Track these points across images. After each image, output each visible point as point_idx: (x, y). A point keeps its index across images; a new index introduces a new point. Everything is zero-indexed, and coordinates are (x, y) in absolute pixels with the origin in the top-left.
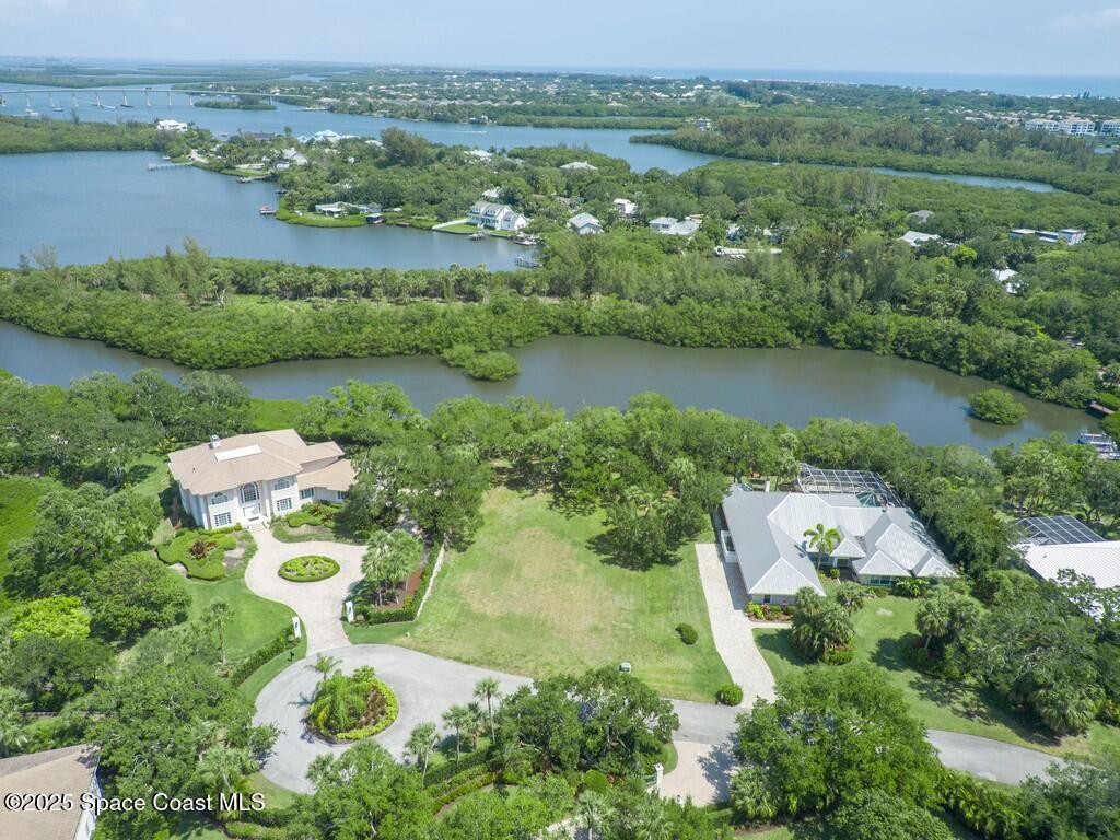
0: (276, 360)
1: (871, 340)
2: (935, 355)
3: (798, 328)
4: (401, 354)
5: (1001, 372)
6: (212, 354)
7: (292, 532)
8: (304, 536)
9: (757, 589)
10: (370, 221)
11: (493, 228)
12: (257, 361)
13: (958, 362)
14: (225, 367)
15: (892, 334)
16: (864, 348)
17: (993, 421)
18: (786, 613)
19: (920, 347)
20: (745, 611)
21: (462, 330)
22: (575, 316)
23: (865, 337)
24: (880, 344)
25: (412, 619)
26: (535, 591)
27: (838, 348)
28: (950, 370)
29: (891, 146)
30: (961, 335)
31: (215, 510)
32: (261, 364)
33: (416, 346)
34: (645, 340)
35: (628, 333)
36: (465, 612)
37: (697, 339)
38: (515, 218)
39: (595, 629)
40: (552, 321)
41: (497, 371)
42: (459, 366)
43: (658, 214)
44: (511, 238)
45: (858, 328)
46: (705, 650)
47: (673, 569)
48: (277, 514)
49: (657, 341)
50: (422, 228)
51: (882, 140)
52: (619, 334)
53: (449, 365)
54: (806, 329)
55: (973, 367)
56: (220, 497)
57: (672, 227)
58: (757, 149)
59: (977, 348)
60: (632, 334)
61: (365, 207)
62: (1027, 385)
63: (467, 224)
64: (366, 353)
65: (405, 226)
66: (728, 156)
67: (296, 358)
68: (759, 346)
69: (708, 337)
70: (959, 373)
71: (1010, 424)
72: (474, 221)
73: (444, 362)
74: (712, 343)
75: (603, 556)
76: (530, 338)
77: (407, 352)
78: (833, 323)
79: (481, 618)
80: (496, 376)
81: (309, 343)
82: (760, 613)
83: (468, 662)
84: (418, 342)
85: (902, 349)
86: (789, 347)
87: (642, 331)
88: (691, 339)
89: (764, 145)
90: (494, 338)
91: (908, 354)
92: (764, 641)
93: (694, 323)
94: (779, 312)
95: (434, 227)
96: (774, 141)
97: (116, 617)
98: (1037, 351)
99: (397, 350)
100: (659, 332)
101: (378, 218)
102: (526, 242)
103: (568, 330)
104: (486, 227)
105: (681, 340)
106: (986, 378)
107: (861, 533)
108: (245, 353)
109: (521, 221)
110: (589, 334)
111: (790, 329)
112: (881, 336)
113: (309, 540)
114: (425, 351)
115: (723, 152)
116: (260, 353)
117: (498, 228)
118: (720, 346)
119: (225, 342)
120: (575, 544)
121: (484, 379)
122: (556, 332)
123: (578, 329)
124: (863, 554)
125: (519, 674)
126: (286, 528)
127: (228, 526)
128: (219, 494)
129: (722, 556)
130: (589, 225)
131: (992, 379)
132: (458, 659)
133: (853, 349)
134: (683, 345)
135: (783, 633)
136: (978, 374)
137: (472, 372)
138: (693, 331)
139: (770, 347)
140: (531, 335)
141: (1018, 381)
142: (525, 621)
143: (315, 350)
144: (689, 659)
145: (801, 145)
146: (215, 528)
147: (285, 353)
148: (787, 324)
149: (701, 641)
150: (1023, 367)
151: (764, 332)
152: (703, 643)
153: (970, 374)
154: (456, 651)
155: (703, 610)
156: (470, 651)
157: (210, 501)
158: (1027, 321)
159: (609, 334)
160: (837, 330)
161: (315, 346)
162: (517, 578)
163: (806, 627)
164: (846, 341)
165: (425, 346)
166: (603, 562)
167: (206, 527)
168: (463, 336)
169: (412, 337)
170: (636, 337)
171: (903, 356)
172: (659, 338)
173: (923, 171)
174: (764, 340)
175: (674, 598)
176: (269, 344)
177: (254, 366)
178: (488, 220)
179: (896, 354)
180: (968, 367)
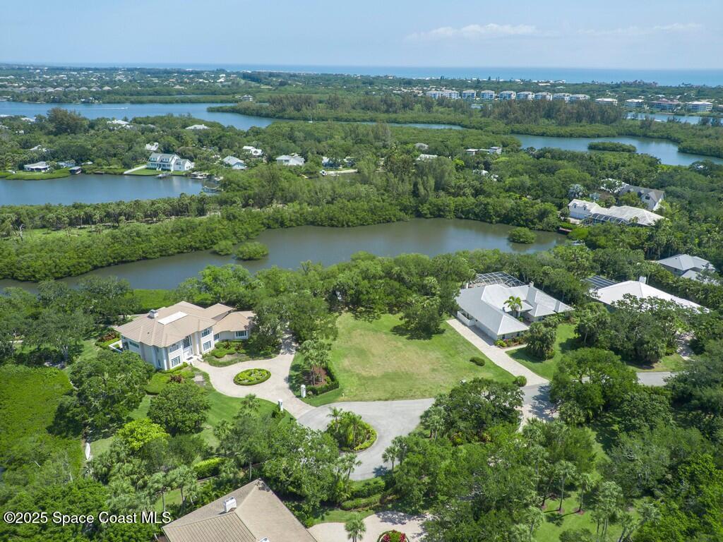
0: (95, 267)
1: (443, 211)
2: (476, 215)
3: (404, 209)
4: (182, 252)
5: (512, 219)
6: (50, 270)
7: (221, 360)
8: (232, 361)
9: (500, 332)
10: (73, 172)
11: (169, 170)
12: (85, 270)
13: (490, 217)
14: (62, 278)
15: (452, 206)
16: (440, 216)
17: (523, 242)
18: (515, 342)
19: (468, 212)
20: (496, 345)
21: (217, 232)
22: (279, 216)
23: (439, 210)
24: (448, 214)
25: (338, 387)
26: (388, 359)
27: (427, 218)
28: (486, 222)
29: (369, 109)
30: (488, 204)
31: (172, 355)
32: (86, 272)
33: (191, 246)
34: (324, 226)
35: (313, 223)
36: (360, 377)
37: (356, 222)
38: (184, 163)
39: (433, 370)
40: (265, 221)
41: (258, 253)
42: (227, 254)
43: (278, 154)
44: (186, 176)
45: (436, 205)
46: (492, 366)
47: (444, 335)
48: (204, 352)
49: (333, 226)
50: (115, 174)
51: (363, 105)
52: (307, 224)
53: (220, 255)
54: (409, 210)
55: (498, 219)
56: (175, 347)
57: (291, 161)
58: (295, 113)
59: (498, 209)
60: (316, 224)
61: (63, 164)
62: (527, 224)
63: (147, 168)
64: (159, 254)
65: (102, 174)
66: (279, 118)
67: (109, 265)
68: (388, 222)
69: (361, 220)
70: (491, 223)
71: (532, 243)
72: (153, 167)
73: (215, 253)
74: (363, 223)
75: (405, 337)
76: (258, 233)
77: (185, 251)
78: (422, 205)
79: (373, 378)
80: (257, 256)
81: (118, 253)
82: (505, 344)
83: (386, 400)
84: (193, 243)
85: (460, 214)
86: (403, 220)
87: (322, 221)
88: (352, 222)
89: (299, 110)
90: (237, 235)
91: (463, 217)
92: (515, 355)
93: (351, 213)
94: (393, 202)
95: (125, 173)
96: (304, 109)
97: (183, 422)
98: (527, 206)
99: (179, 250)
100: (332, 220)
101: (77, 171)
102: (199, 177)
103: (276, 226)
104: (163, 170)
105: (347, 224)
106: (505, 223)
107: (525, 299)
108: (74, 266)
109: (188, 165)
110: (290, 227)
111: (401, 210)
112: (448, 208)
113: (235, 363)
114: (197, 249)
115: (274, 115)
116: (85, 264)
117: (172, 170)
118: (368, 224)
119: (58, 261)
120: (386, 334)
121: (250, 259)
122: (269, 227)
123: (282, 224)
124: (532, 308)
125: (417, 398)
126: (215, 359)
127: (179, 365)
128: (174, 345)
129: (464, 324)
130: (238, 163)
131: (508, 223)
132: (380, 400)
133: (435, 217)
134: (348, 226)
135: (519, 350)
136: (500, 222)
137: (241, 256)
138: (352, 218)
139: (393, 222)
140: (257, 231)
141: (522, 222)
142: (396, 374)
143: (123, 257)
144: (488, 372)
145: (321, 110)
146: (172, 368)
147: (101, 262)
148: (399, 207)
149: (487, 363)
150: (522, 215)
151: (390, 214)
152: (489, 364)
153: (497, 222)
154: (375, 396)
155: (476, 349)
156: (383, 395)
157: (169, 350)
158: (512, 193)
159: (301, 225)
160: (425, 208)
161: (123, 254)
162: (373, 355)
163: (537, 343)
164: (431, 213)
165: (197, 245)
166: (408, 339)
167: (166, 369)
168: (219, 236)
169: (187, 240)
170: (318, 225)
171: (461, 218)
172: (333, 223)
173: (392, 122)
174: (390, 218)
175: (456, 348)
176: (89, 257)
177: (82, 274)
178: (164, 165)
179: (457, 217)
180: (495, 219)
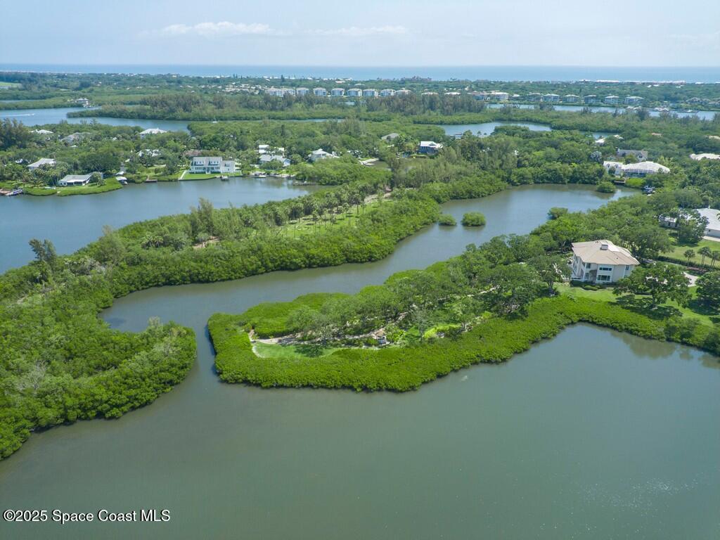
2: (549, 179)
5: (578, 179)
11: (219, 172)
13: (561, 179)
19: (542, 178)
24: (529, 181)
27: (517, 185)
34: (466, 198)
38: (233, 164)
49: (472, 198)
65: (153, 182)
85: (537, 180)
87: (463, 194)
91: (541, 181)
95: (179, 179)
99: (421, 226)
100: (470, 193)
101: (125, 181)
104: (212, 172)
114: (427, 224)
117: (221, 172)
118: (492, 194)
131: (575, 182)
133: (522, 184)
139: (503, 190)
150: (584, 175)
153: (569, 182)
160: (513, 178)
164: (518, 182)
170: (461, 198)
171: (538, 183)
172: (472, 195)
178: (213, 168)
179: (535, 183)
180: (567, 181)
